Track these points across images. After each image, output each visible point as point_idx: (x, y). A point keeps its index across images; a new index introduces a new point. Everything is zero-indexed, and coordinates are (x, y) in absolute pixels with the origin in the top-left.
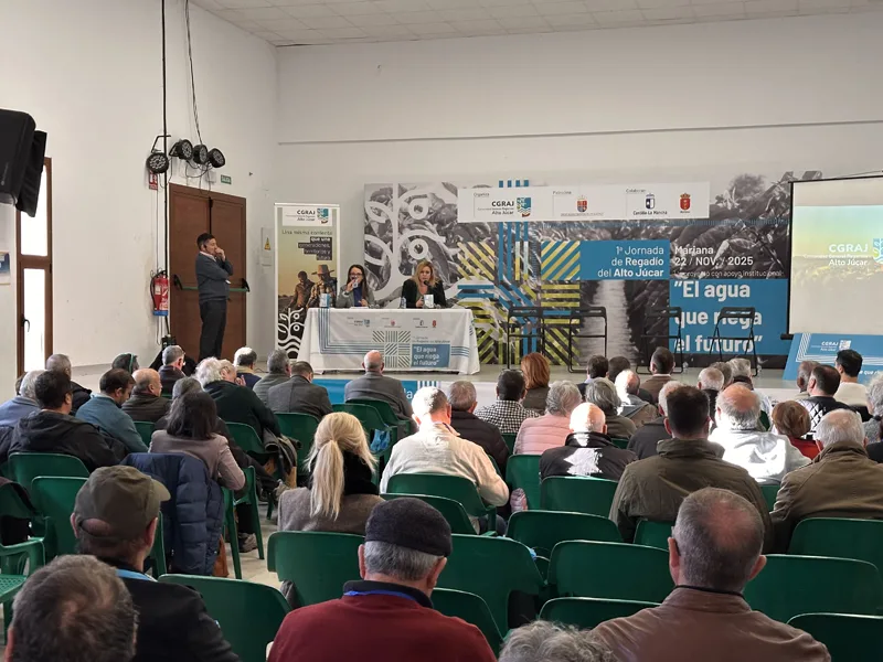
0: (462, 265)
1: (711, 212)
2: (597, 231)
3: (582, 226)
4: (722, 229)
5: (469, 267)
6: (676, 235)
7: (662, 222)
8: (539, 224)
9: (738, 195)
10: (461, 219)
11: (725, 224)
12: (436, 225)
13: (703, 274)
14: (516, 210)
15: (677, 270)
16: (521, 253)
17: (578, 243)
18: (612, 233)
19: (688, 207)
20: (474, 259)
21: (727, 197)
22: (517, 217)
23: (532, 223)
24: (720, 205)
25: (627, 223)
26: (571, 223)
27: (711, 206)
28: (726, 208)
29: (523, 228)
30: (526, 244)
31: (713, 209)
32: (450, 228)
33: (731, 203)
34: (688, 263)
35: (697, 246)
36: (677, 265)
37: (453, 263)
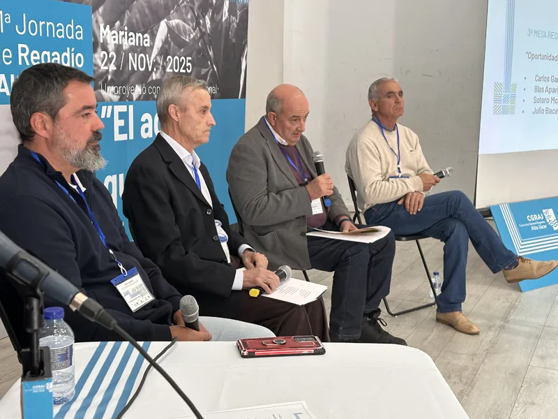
15: (105, 81)
34: (118, 66)
35: (133, 29)
36: (103, 68)
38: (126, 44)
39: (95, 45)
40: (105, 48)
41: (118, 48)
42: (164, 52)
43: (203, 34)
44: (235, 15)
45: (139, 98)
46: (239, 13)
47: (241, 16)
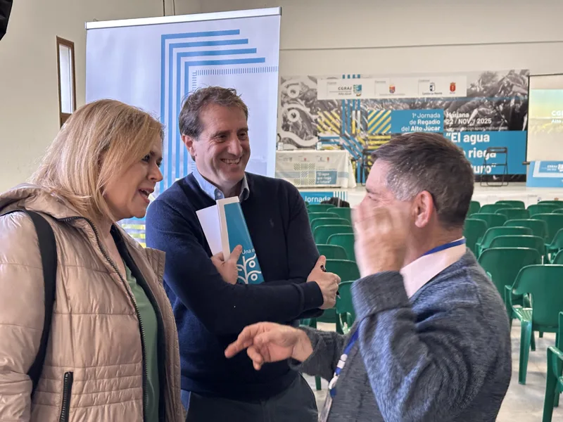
0: (320, 125)
1: (468, 93)
2: (401, 104)
3: (392, 102)
4: (474, 103)
5: (325, 126)
6: (447, 106)
7: (439, 99)
8: (367, 100)
9: (483, 83)
10: (320, 97)
11: (476, 100)
12: (304, 101)
13: (463, 129)
14: (353, 92)
15: (448, 127)
16: (356, 118)
17: (390, 112)
18: (410, 106)
19: (454, 90)
20: (328, 122)
21: (477, 84)
22: (353, 96)
23: (362, 100)
24: (473, 89)
25: (419, 100)
26: (385, 100)
27: (468, 90)
28: (476, 91)
29: (357, 103)
30: (359, 112)
31: (468, 91)
32: (313, 103)
33: (479, 88)
34: (454, 122)
35: (460, 112)
36: (447, 123)
37: (315, 124)
38: (457, 117)
39: (445, 118)
40: (448, 118)
41: (454, 119)
42: (476, 118)
43: (497, 112)
44: (519, 103)
45: (463, 131)
46: (521, 103)
47: (523, 104)
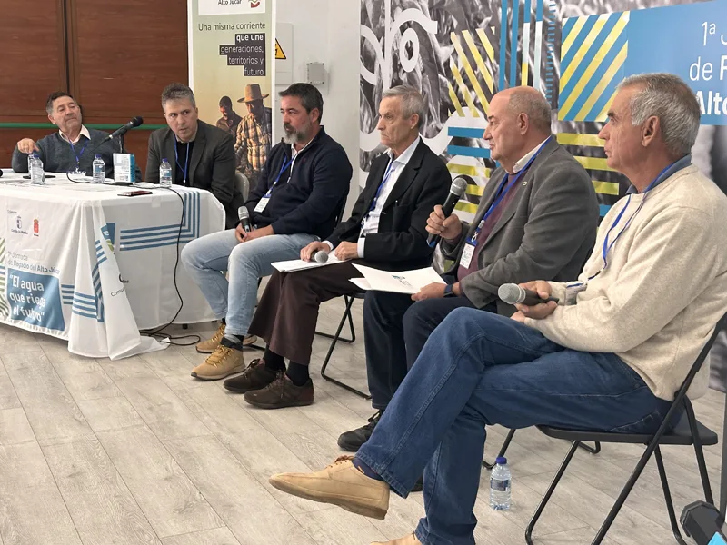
0: (454, 84)
5: (463, 87)
17: (626, 17)
20: (469, 70)
37: (444, 79)
